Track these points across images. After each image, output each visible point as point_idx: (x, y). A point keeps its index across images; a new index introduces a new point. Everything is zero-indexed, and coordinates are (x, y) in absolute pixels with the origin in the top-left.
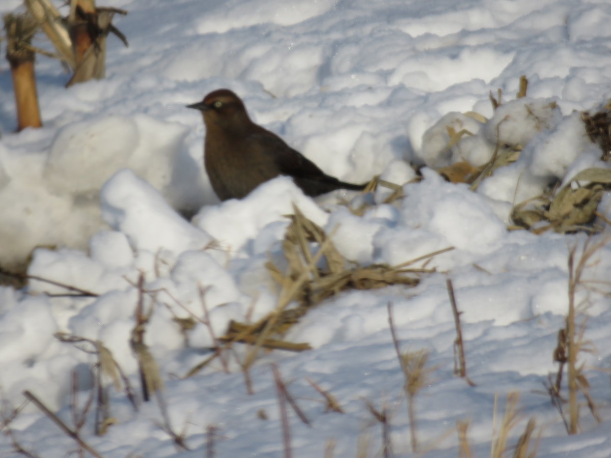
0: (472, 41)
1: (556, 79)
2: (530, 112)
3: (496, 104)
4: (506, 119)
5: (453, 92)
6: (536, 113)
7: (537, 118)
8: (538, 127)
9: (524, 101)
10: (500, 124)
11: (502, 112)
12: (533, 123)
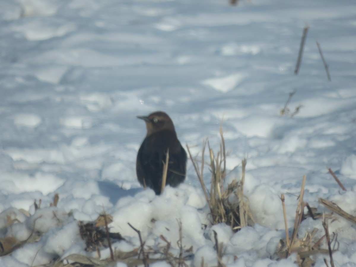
0: (46, 168)
1: (82, 199)
2: (55, 215)
3: (36, 207)
4: (40, 217)
5: (23, 196)
6: (58, 217)
7: (58, 220)
8: (58, 225)
9: (53, 209)
10: (36, 219)
11: (39, 213)
12: (55, 222)
